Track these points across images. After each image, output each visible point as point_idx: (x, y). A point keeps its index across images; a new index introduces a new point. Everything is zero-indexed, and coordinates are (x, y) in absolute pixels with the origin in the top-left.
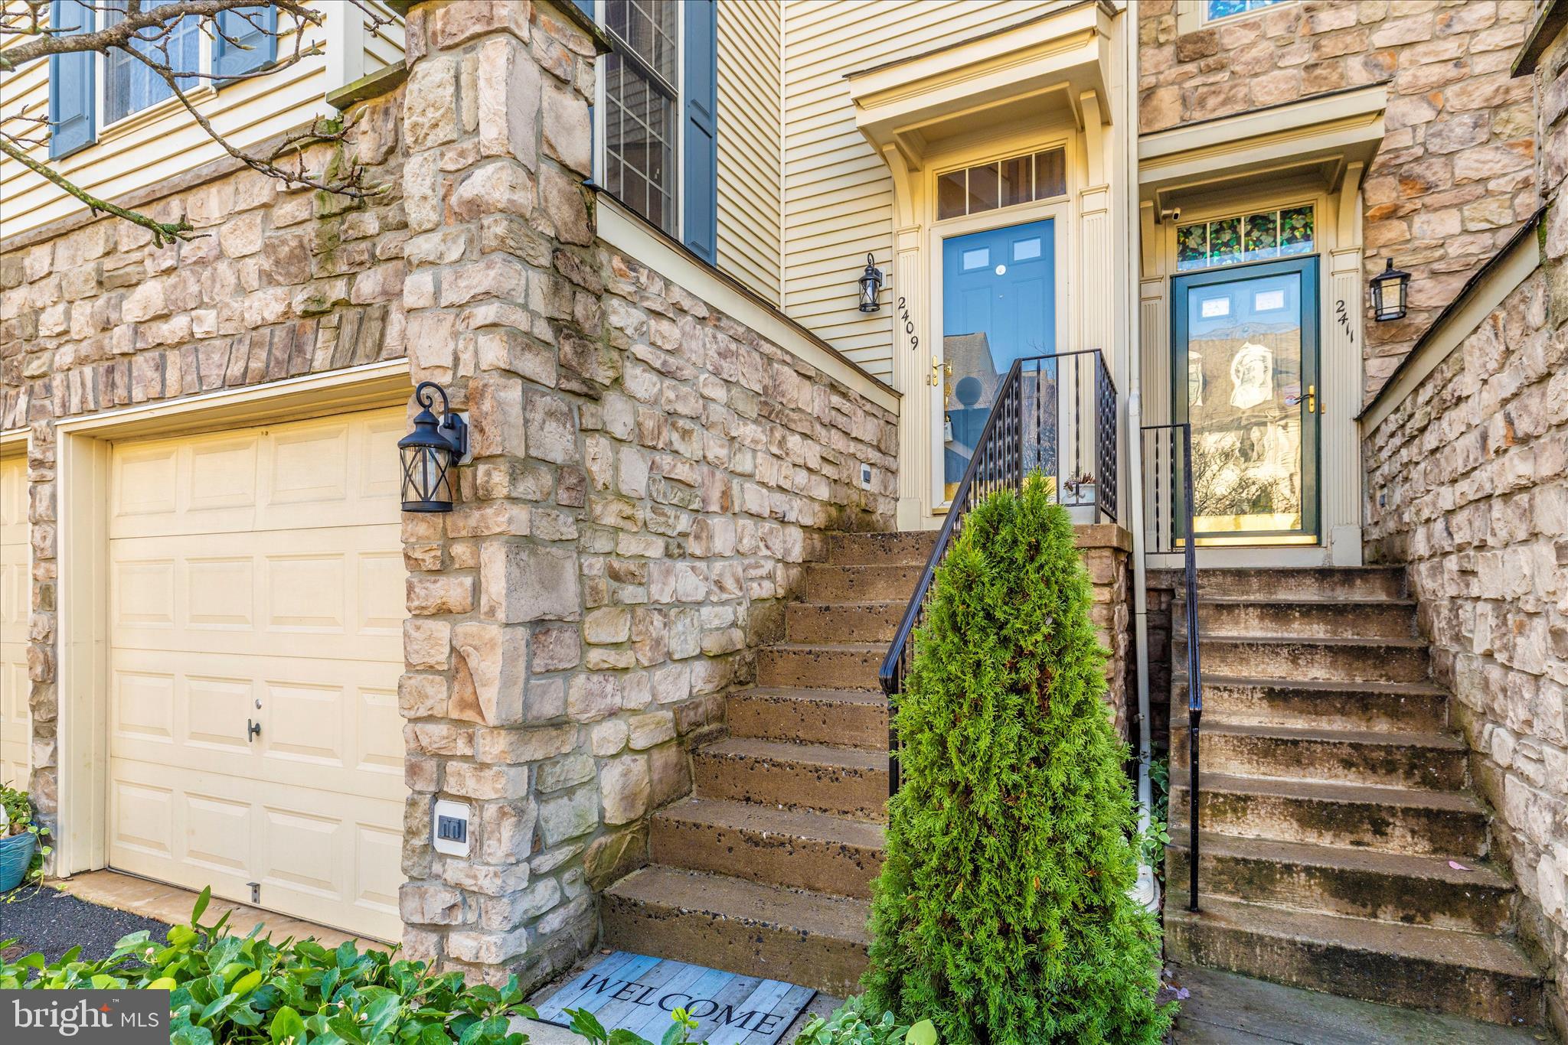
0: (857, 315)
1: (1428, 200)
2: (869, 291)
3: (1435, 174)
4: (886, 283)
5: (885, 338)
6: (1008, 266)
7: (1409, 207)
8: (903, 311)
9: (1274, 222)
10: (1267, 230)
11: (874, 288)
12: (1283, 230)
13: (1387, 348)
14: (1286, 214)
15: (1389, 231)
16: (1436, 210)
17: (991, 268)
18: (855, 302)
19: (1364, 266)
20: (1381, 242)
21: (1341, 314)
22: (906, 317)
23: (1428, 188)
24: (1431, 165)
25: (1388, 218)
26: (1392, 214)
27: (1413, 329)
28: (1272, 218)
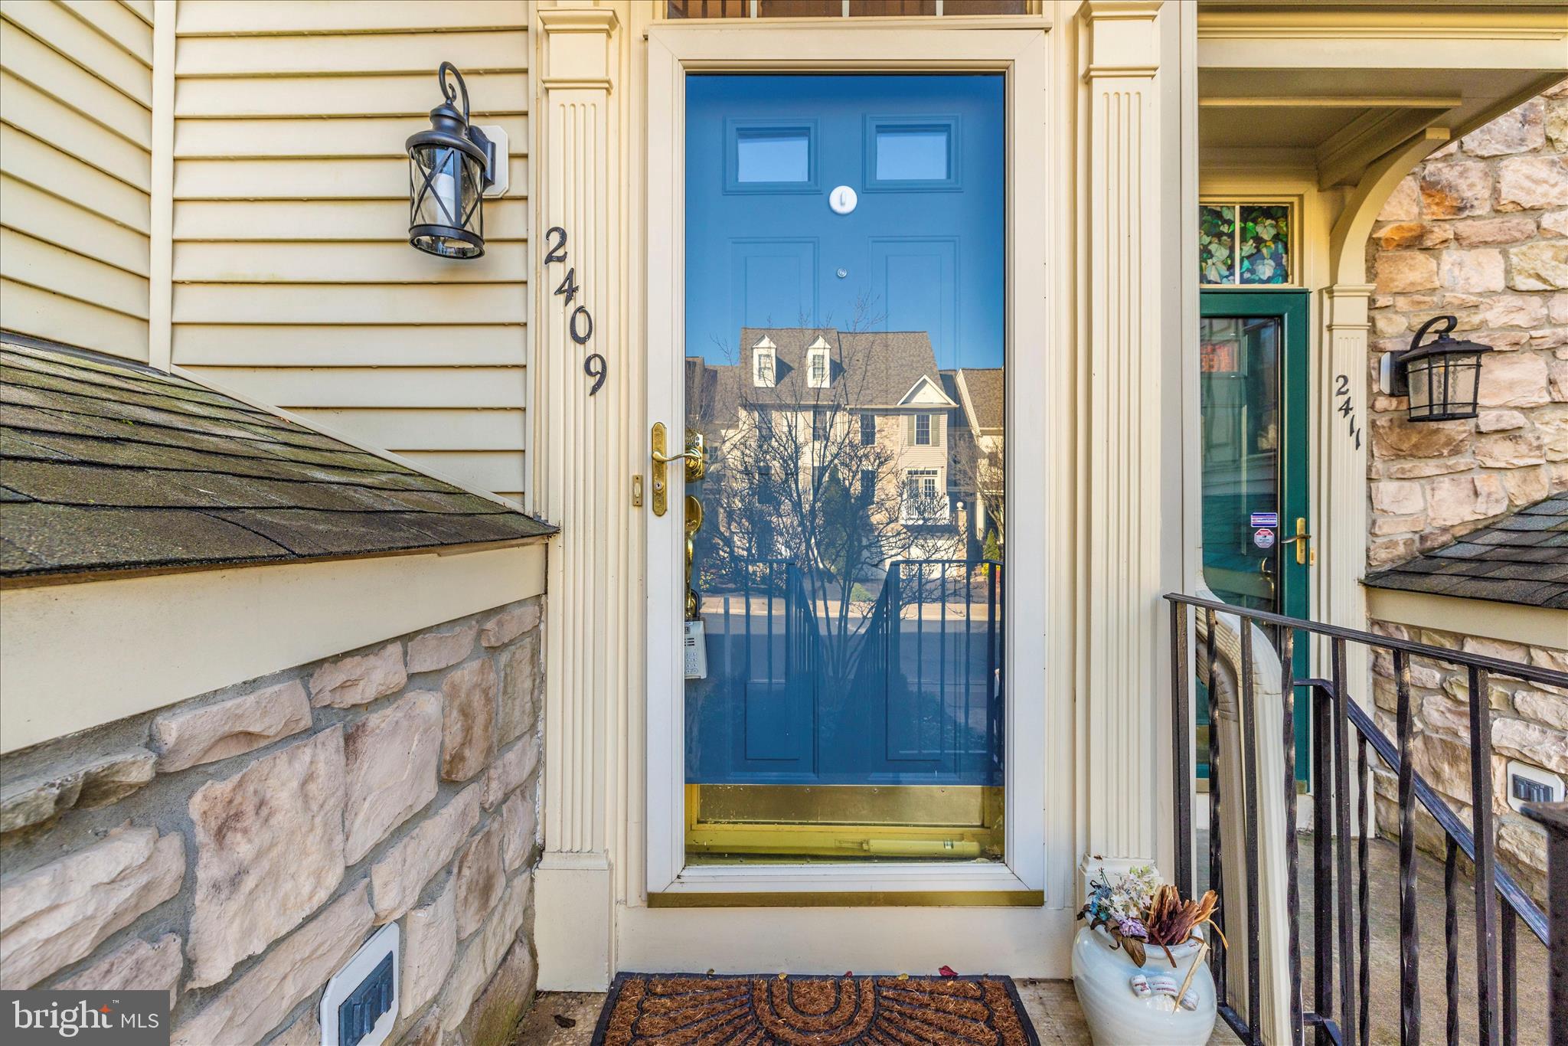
0: (409, 263)
1: (1464, 228)
2: (445, 185)
3: (1471, 186)
4: (505, 177)
5: (504, 347)
6: (865, 190)
7: (1439, 233)
8: (557, 273)
9: (1230, 223)
10: (1219, 235)
11: (465, 184)
12: (1243, 240)
13: (1407, 465)
14: (1250, 213)
15: (1412, 268)
16: (1473, 246)
17: (816, 189)
18: (396, 222)
19: (1372, 320)
20: (1399, 285)
21: (1343, 398)
22: (568, 290)
23: (1460, 209)
24: (1466, 170)
25: (1408, 247)
26: (1416, 241)
27: (1443, 440)
28: (1227, 215)
